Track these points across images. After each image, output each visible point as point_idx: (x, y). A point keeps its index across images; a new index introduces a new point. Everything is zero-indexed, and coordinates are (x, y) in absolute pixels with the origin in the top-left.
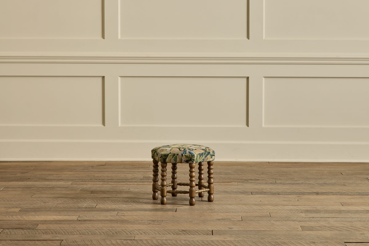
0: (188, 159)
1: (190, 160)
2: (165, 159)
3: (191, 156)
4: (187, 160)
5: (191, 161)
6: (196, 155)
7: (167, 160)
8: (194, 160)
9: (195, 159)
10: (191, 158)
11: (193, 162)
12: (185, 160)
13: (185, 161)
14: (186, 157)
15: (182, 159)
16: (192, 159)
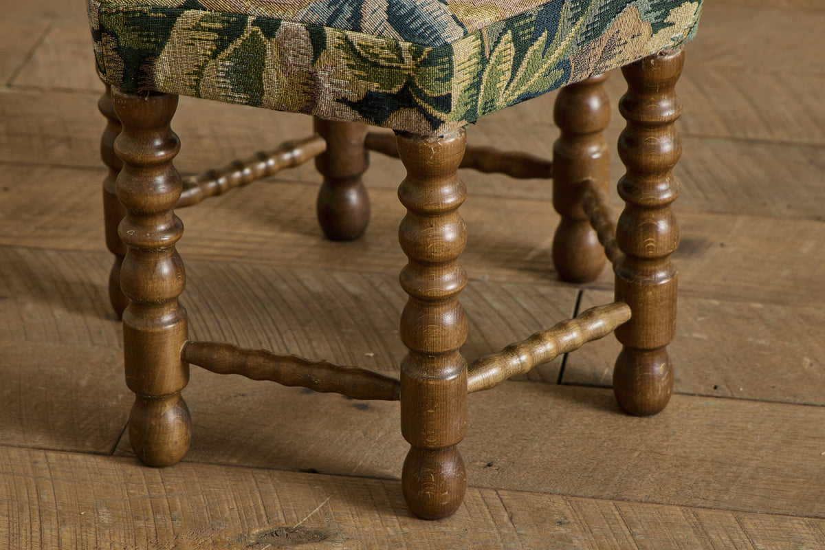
0: (374, 86)
1: (406, 99)
2: (148, 57)
3: (409, 62)
4: (369, 96)
5: (414, 115)
6: (464, 51)
7: (164, 70)
8: (444, 103)
9: (457, 88)
10: (410, 82)
11: (435, 123)
12: (353, 96)
13: (353, 105)
14: (362, 60)
15: (313, 77)
16: (420, 93)
